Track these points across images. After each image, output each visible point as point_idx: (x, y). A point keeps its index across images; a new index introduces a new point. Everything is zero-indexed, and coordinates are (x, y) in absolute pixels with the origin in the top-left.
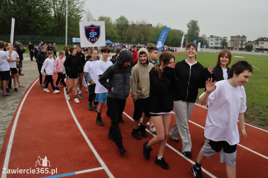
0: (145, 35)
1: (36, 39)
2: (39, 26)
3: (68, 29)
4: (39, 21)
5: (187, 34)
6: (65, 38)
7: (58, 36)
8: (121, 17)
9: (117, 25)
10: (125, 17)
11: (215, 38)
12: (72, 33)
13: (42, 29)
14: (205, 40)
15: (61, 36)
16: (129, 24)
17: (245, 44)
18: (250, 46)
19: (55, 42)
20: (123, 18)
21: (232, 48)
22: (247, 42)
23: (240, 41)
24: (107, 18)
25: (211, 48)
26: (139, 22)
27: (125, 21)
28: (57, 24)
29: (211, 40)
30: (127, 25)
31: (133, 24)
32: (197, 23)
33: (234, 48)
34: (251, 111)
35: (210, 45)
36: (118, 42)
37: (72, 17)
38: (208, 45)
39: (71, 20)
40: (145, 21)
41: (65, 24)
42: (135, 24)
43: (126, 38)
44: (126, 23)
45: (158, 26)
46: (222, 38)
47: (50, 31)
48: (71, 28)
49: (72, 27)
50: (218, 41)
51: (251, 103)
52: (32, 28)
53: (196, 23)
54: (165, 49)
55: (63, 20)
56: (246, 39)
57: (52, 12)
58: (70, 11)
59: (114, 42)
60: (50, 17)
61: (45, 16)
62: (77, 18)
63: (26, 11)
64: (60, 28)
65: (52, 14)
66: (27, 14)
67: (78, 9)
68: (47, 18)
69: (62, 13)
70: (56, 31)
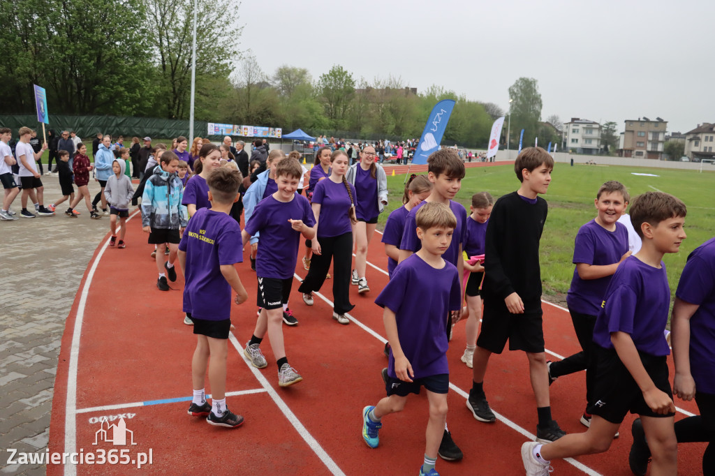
0: (396, 117)
1: (114, 124)
2: (121, 92)
3: (195, 99)
4: (121, 79)
5: (509, 114)
6: (189, 124)
7: (170, 117)
8: (336, 70)
9: (324, 89)
10: (344, 70)
11: (585, 126)
12: (207, 111)
13: (129, 100)
14: (557, 131)
15: (176, 118)
16: (356, 87)
17: (662, 142)
18: (676, 146)
20: (339, 72)
21: (627, 153)
23: (650, 132)
24: (299, 70)
25: (574, 151)
26: (381, 83)
27: (344, 80)
28: (168, 88)
29: (574, 131)
30: (349, 92)
31: (365, 88)
32: (535, 85)
33: (634, 152)
35: (570, 145)
36: (326, 136)
37: (207, 70)
38: (565, 143)
39: (204, 78)
40: (397, 80)
41: (189, 88)
42: (372, 86)
43: (346, 124)
44: (347, 85)
45: (431, 94)
46: (602, 124)
47: (148, 104)
48: (203, 98)
49: (207, 96)
50: (591, 133)
53: (533, 85)
55: (184, 78)
56: (665, 127)
57: (155, 55)
58: (201, 53)
59: (315, 136)
60: (151, 69)
61: (136, 66)
62: (219, 72)
63: (90, 55)
64: (175, 99)
65: (156, 60)
66: (93, 62)
67: (222, 49)
68: (142, 72)
69: (180, 58)
70: (165, 106)
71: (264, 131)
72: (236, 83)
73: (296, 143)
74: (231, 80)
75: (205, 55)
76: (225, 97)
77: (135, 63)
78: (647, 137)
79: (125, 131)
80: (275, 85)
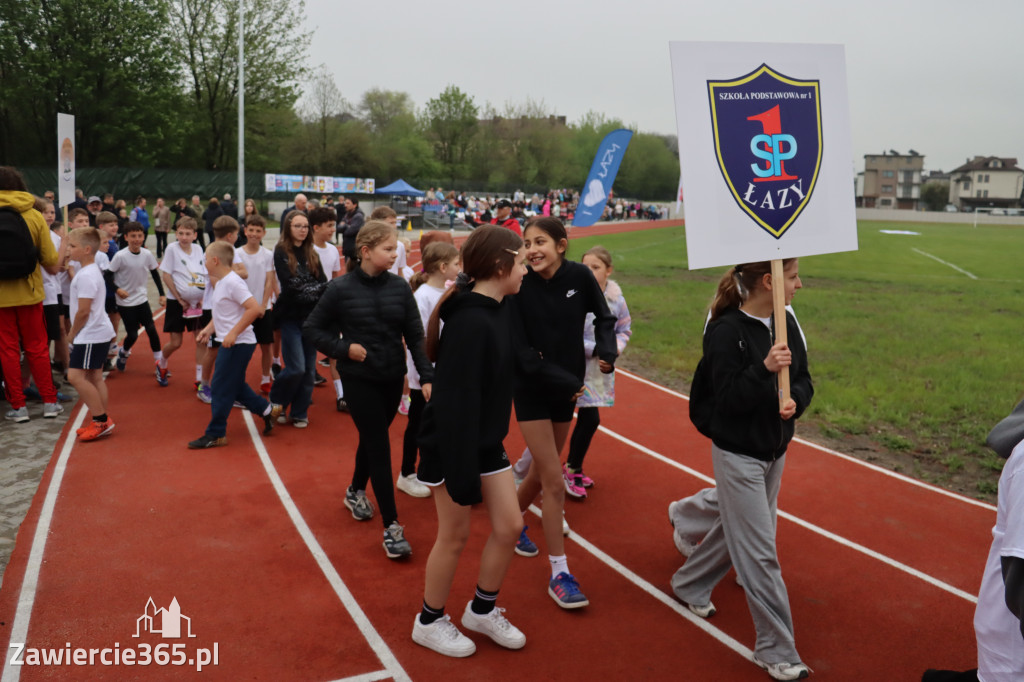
0: (539, 159)
1: (125, 180)
2: (135, 133)
3: (247, 141)
4: (134, 113)
6: (236, 177)
7: (210, 167)
8: (450, 93)
9: (432, 121)
10: (462, 92)
12: (263, 157)
13: (146, 145)
15: (218, 169)
16: (480, 117)
17: (918, 185)
18: (937, 191)
19: (199, 194)
20: (454, 95)
21: (869, 202)
22: (928, 175)
23: (901, 171)
24: (395, 95)
26: (516, 110)
27: (462, 105)
28: (205, 125)
30: (470, 124)
31: (492, 118)
33: (879, 201)
34: (949, 439)
36: (440, 189)
37: (261, 96)
39: (258, 109)
40: (538, 106)
41: (236, 123)
42: (503, 116)
43: (467, 170)
44: (467, 115)
45: (587, 124)
47: (177, 149)
48: (257, 137)
49: (263, 134)
51: (947, 406)
52: (110, 141)
54: (619, 208)
55: (228, 109)
56: (922, 163)
57: (184, 77)
58: (252, 72)
59: (422, 189)
60: (178, 97)
61: (156, 93)
62: (279, 99)
63: (87, 77)
64: (216, 140)
65: (186, 84)
66: (91, 88)
67: (283, 66)
68: (166, 101)
69: (222, 79)
70: (201, 151)
71: (349, 185)
72: (305, 114)
73: (397, 199)
74: (298, 111)
75: (259, 75)
76: (289, 135)
77: (154, 89)
78: (897, 178)
79: (143, 188)
80: (361, 118)
